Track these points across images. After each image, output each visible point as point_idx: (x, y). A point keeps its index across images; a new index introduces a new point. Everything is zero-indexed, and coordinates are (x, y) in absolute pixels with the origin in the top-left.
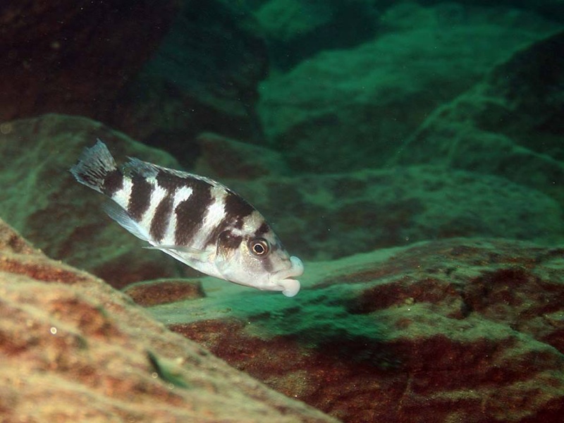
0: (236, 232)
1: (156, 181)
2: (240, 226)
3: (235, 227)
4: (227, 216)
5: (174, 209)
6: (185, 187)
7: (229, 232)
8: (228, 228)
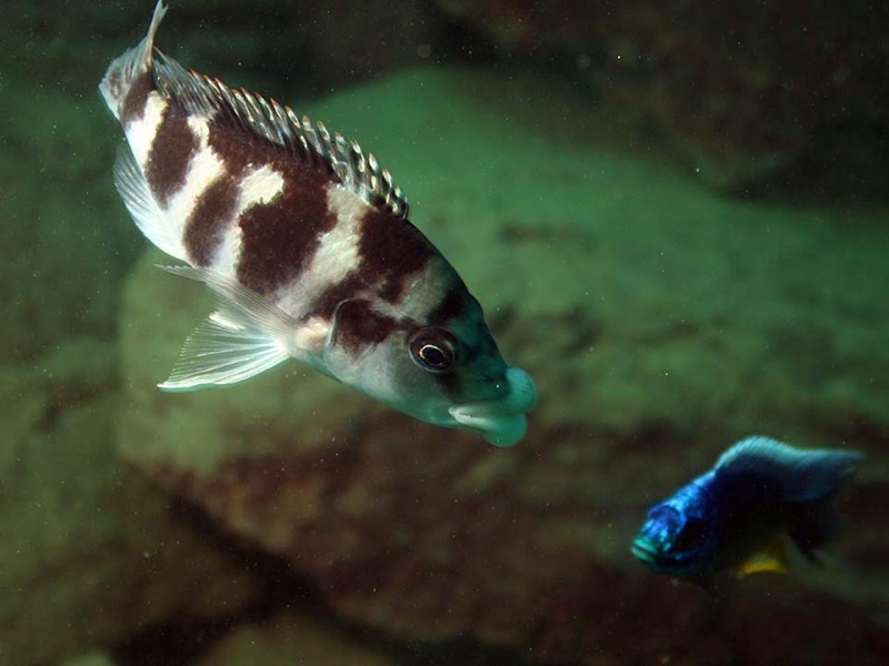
0: (382, 307)
1: (206, 131)
2: (393, 294)
3: (382, 295)
4: (362, 265)
5: (237, 216)
6: (265, 168)
7: (366, 304)
8: (364, 296)
